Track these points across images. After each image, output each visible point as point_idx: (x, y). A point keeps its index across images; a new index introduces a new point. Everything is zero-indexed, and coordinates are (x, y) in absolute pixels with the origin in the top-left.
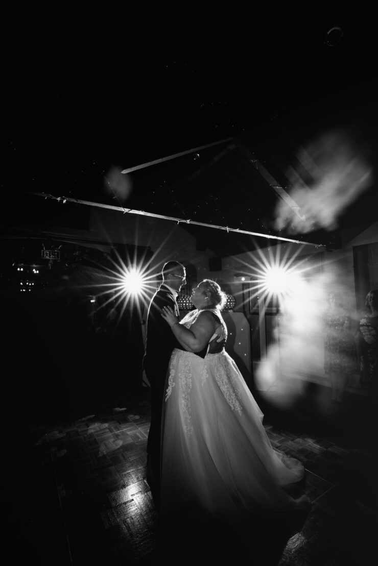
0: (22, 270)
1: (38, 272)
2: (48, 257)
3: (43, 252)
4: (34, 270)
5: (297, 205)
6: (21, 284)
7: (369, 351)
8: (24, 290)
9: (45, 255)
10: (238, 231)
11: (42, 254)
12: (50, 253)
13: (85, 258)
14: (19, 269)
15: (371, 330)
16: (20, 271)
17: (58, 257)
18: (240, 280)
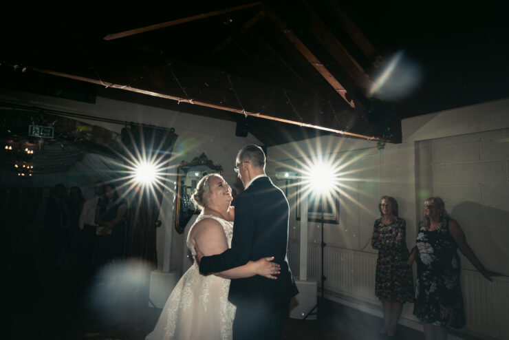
0: (10, 148)
1: (32, 152)
2: (37, 135)
3: (32, 128)
4: (27, 150)
5: (342, 88)
6: (16, 166)
7: (424, 274)
8: (23, 175)
9: (34, 132)
10: (258, 115)
11: (30, 130)
12: (40, 129)
13: (87, 138)
14: (7, 147)
15: (429, 247)
16: (8, 149)
17: (51, 135)
18: (283, 175)
